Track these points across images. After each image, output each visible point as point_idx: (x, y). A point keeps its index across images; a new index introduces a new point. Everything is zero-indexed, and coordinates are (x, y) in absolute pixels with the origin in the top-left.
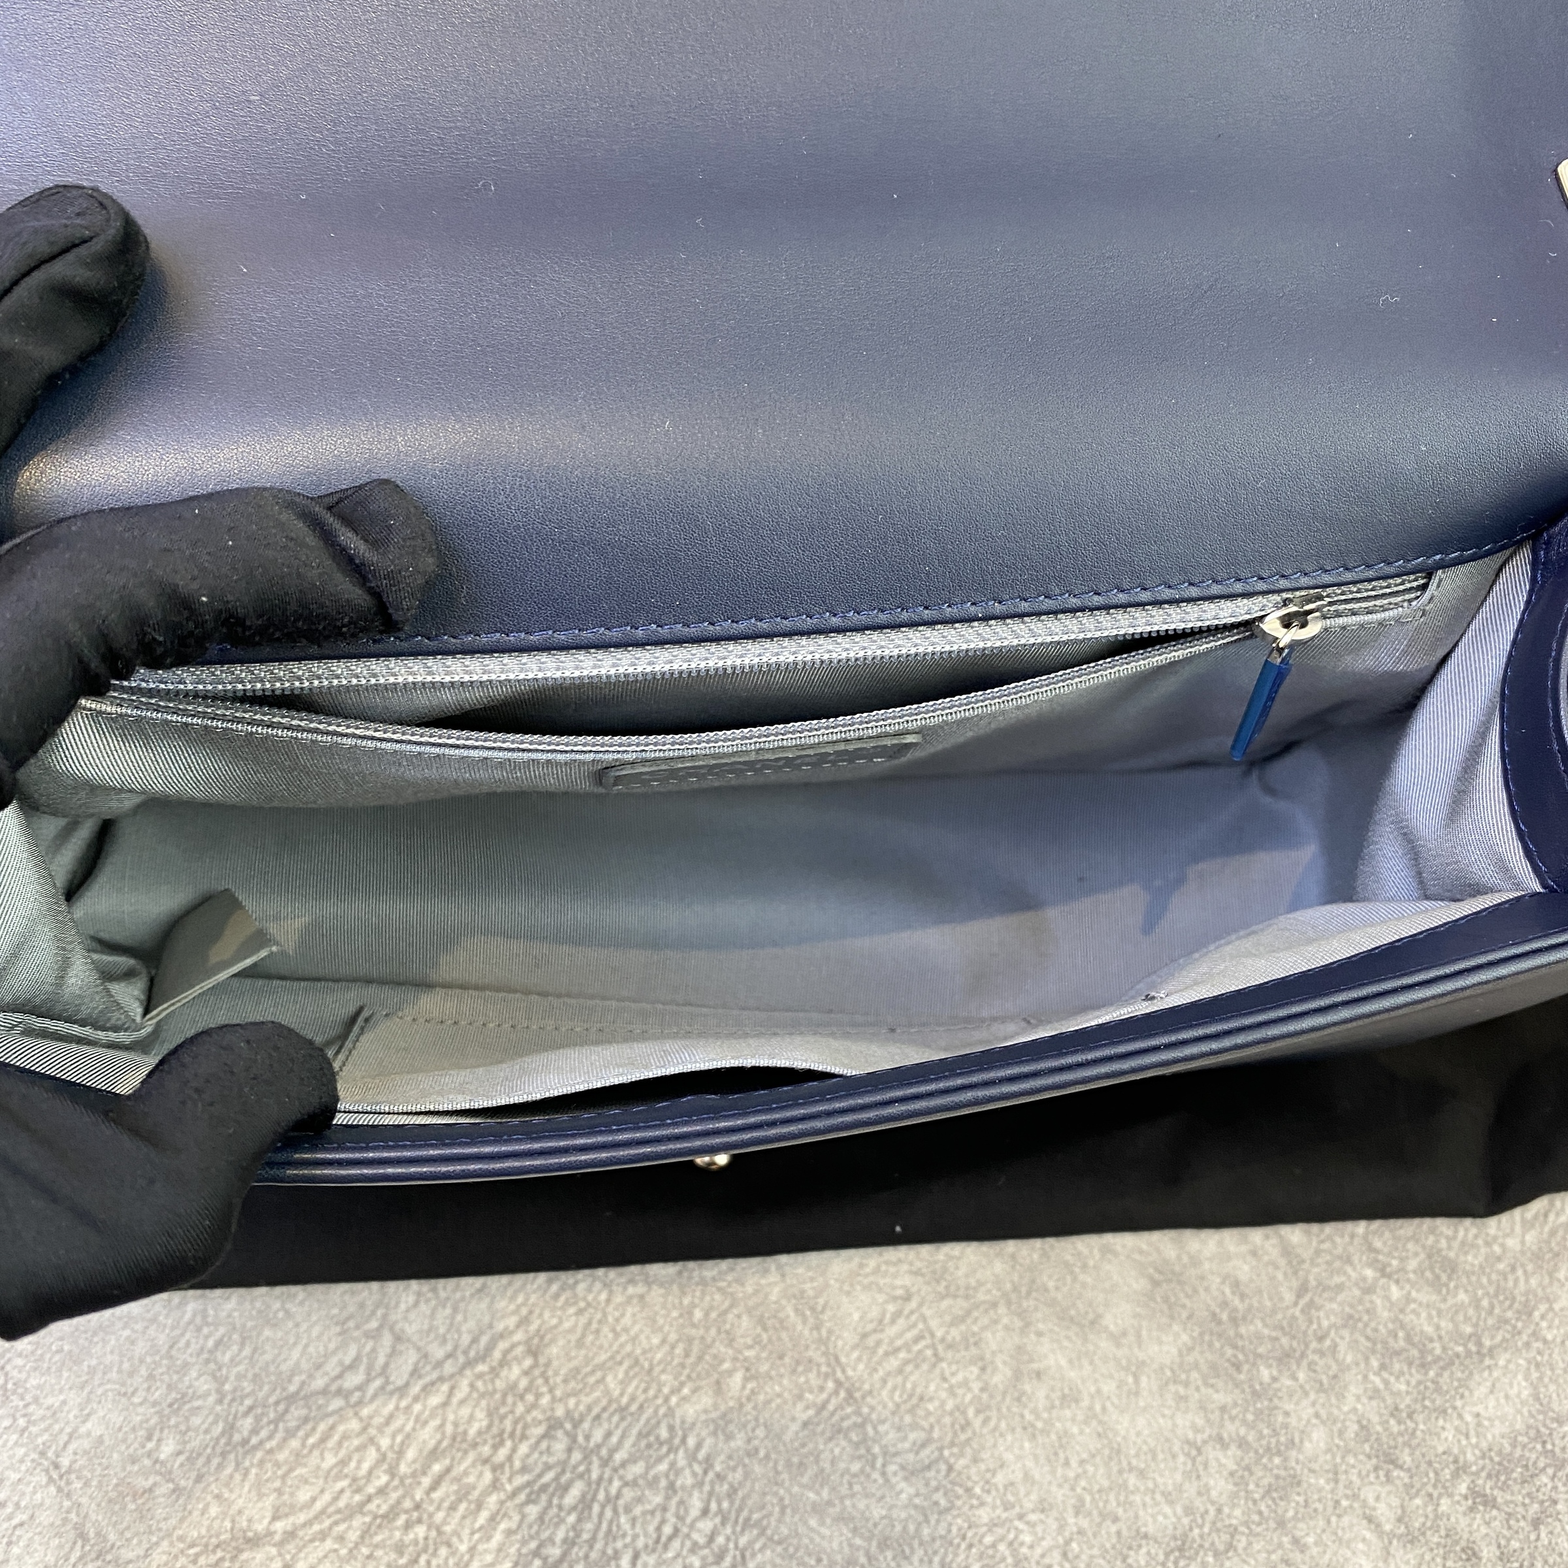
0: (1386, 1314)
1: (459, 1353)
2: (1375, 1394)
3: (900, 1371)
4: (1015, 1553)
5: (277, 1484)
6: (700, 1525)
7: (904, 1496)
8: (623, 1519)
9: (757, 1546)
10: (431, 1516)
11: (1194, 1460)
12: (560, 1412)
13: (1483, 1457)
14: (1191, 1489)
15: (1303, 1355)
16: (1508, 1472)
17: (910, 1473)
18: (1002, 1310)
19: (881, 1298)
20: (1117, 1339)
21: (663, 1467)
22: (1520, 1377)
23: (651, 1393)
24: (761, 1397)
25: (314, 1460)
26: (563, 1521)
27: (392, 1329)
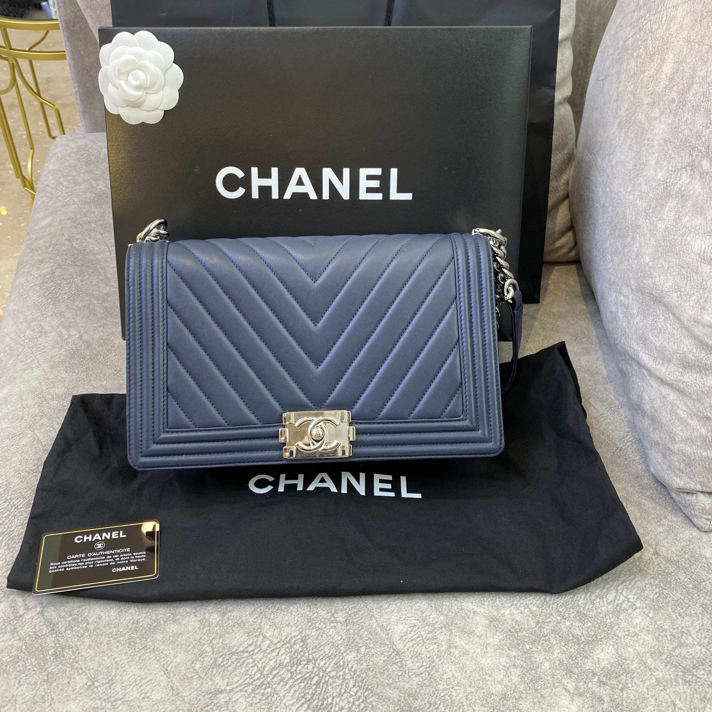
0: (565, 630)
1: (281, 641)
2: (564, 652)
3: (413, 646)
4: (451, 699)
5: (228, 676)
6: (353, 689)
7: (415, 682)
8: (330, 687)
9: (371, 695)
10: (272, 686)
11: (507, 671)
12: (311, 657)
13: (602, 670)
14: (506, 680)
15: (539, 641)
16: (610, 675)
17: (417, 675)
18: (443, 629)
19: (407, 627)
20: (480, 637)
21: (341, 673)
22: (611, 647)
23: (338, 652)
24: (371, 654)
25: (239, 670)
26: (311, 688)
27: (262, 635)
